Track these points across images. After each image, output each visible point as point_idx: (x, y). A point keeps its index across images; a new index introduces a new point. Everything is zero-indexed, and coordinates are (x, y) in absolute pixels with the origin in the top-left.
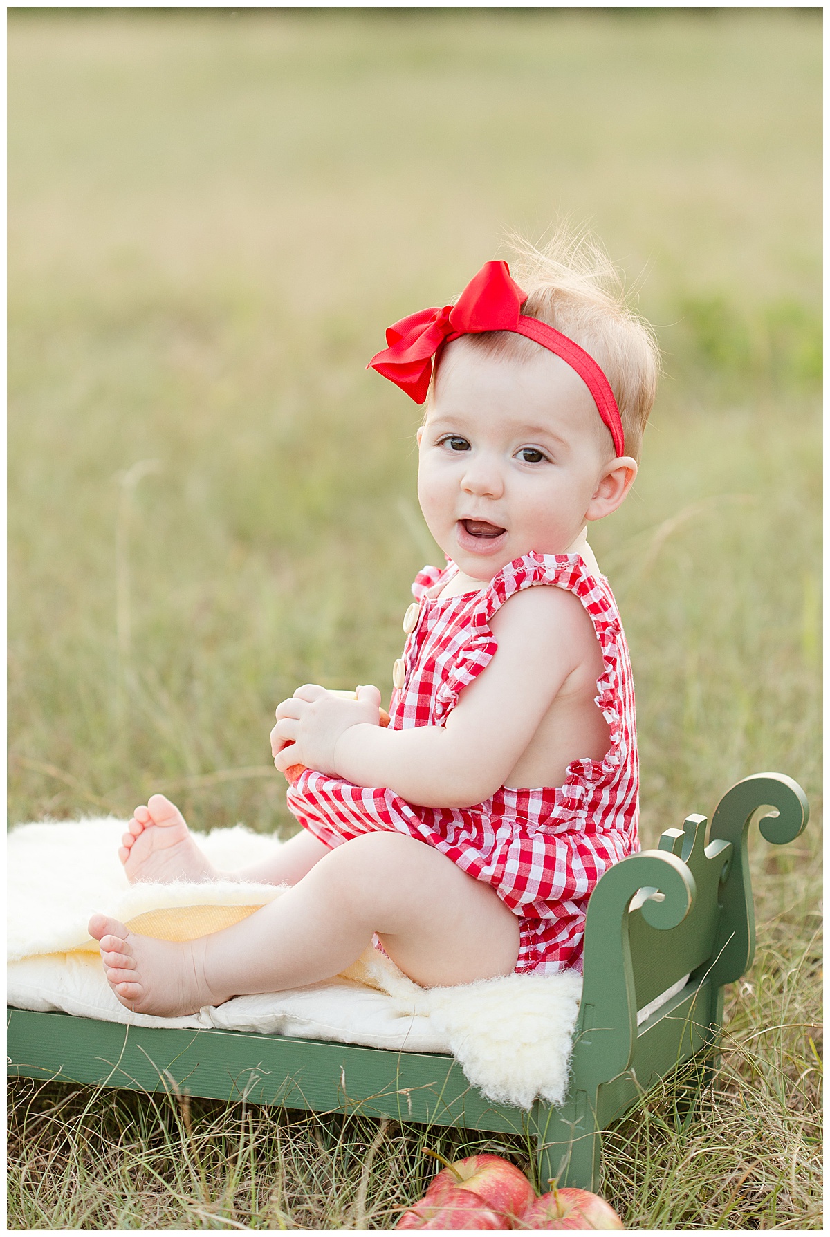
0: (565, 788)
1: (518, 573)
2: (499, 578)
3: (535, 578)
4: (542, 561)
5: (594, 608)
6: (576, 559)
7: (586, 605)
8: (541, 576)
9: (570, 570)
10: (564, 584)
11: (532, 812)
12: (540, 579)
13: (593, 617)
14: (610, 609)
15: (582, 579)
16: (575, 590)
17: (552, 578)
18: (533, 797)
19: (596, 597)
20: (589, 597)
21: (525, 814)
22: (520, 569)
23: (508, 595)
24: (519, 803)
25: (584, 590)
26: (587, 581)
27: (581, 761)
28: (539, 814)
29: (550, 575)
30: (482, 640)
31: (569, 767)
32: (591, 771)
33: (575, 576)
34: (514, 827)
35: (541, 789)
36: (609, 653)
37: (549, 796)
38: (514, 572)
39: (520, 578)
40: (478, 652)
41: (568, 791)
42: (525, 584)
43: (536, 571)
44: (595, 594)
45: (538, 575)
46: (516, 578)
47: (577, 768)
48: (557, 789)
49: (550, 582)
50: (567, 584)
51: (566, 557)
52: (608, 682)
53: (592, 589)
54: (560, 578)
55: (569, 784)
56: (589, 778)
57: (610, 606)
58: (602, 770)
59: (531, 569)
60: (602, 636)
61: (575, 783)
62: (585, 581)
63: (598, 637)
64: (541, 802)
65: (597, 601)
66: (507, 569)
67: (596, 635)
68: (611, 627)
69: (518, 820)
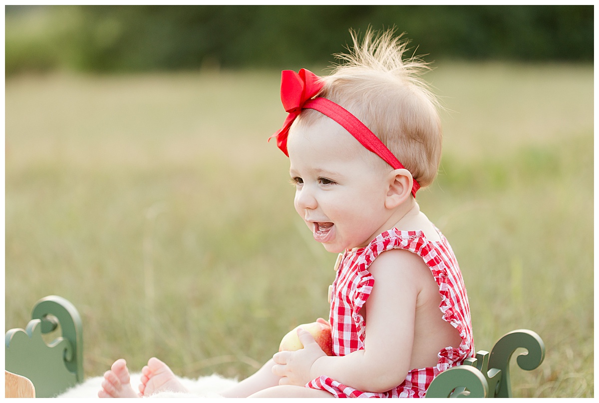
0: (438, 365)
1: (385, 240)
2: (374, 243)
3: (395, 244)
4: (400, 234)
5: (432, 263)
6: (420, 234)
7: (426, 261)
8: (399, 243)
9: (416, 240)
10: (412, 249)
11: (421, 383)
12: (398, 245)
13: (431, 269)
14: (441, 263)
15: (423, 246)
16: (419, 253)
17: (406, 245)
18: (420, 374)
19: (433, 256)
20: (428, 257)
21: (416, 384)
22: (386, 238)
23: (379, 253)
24: (413, 378)
25: (425, 252)
26: (427, 247)
27: (446, 348)
28: (425, 383)
29: (404, 243)
30: (365, 279)
31: (440, 353)
32: (452, 354)
33: (419, 245)
34: (410, 392)
35: (425, 369)
36: (442, 289)
37: (430, 372)
38: (383, 240)
39: (386, 243)
40: (364, 286)
41: (440, 367)
42: (389, 247)
43: (396, 240)
44: (431, 253)
45: (397, 242)
46: (384, 242)
47: (444, 353)
48: (434, 368)
49: (405, 247)
50: (415, 249)
51: (415, 232)
52: (446, 305)
53: (430, 250)
54: (410, 246)
55: (440, 363)
56: (451, 358)
57: (441, 261)
58: (459, 354)
59: (393, 238)
60: (438, 279)
61: (444, 362)
62: (425, 247)
63: (436, 280)
64: (425, 376)
65: (433, 258)
66: (379, 237)
67: (434, 279)
68: (441, 274)
69: (413, 388)
